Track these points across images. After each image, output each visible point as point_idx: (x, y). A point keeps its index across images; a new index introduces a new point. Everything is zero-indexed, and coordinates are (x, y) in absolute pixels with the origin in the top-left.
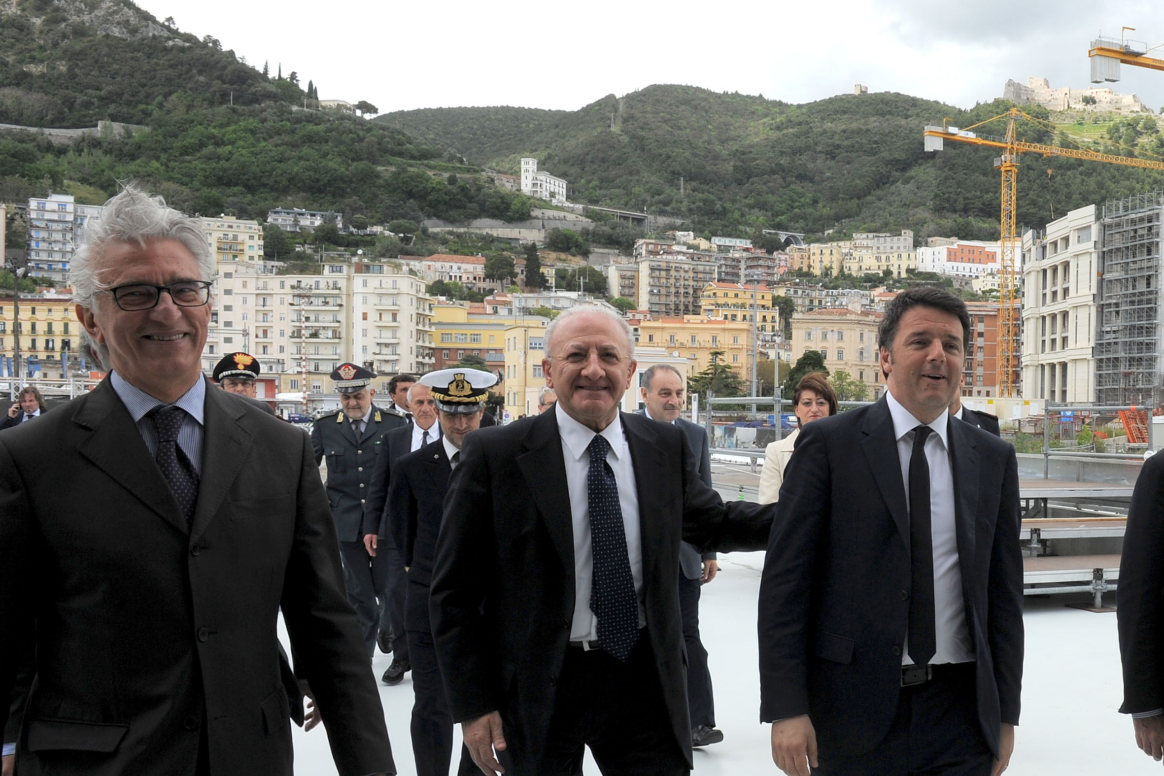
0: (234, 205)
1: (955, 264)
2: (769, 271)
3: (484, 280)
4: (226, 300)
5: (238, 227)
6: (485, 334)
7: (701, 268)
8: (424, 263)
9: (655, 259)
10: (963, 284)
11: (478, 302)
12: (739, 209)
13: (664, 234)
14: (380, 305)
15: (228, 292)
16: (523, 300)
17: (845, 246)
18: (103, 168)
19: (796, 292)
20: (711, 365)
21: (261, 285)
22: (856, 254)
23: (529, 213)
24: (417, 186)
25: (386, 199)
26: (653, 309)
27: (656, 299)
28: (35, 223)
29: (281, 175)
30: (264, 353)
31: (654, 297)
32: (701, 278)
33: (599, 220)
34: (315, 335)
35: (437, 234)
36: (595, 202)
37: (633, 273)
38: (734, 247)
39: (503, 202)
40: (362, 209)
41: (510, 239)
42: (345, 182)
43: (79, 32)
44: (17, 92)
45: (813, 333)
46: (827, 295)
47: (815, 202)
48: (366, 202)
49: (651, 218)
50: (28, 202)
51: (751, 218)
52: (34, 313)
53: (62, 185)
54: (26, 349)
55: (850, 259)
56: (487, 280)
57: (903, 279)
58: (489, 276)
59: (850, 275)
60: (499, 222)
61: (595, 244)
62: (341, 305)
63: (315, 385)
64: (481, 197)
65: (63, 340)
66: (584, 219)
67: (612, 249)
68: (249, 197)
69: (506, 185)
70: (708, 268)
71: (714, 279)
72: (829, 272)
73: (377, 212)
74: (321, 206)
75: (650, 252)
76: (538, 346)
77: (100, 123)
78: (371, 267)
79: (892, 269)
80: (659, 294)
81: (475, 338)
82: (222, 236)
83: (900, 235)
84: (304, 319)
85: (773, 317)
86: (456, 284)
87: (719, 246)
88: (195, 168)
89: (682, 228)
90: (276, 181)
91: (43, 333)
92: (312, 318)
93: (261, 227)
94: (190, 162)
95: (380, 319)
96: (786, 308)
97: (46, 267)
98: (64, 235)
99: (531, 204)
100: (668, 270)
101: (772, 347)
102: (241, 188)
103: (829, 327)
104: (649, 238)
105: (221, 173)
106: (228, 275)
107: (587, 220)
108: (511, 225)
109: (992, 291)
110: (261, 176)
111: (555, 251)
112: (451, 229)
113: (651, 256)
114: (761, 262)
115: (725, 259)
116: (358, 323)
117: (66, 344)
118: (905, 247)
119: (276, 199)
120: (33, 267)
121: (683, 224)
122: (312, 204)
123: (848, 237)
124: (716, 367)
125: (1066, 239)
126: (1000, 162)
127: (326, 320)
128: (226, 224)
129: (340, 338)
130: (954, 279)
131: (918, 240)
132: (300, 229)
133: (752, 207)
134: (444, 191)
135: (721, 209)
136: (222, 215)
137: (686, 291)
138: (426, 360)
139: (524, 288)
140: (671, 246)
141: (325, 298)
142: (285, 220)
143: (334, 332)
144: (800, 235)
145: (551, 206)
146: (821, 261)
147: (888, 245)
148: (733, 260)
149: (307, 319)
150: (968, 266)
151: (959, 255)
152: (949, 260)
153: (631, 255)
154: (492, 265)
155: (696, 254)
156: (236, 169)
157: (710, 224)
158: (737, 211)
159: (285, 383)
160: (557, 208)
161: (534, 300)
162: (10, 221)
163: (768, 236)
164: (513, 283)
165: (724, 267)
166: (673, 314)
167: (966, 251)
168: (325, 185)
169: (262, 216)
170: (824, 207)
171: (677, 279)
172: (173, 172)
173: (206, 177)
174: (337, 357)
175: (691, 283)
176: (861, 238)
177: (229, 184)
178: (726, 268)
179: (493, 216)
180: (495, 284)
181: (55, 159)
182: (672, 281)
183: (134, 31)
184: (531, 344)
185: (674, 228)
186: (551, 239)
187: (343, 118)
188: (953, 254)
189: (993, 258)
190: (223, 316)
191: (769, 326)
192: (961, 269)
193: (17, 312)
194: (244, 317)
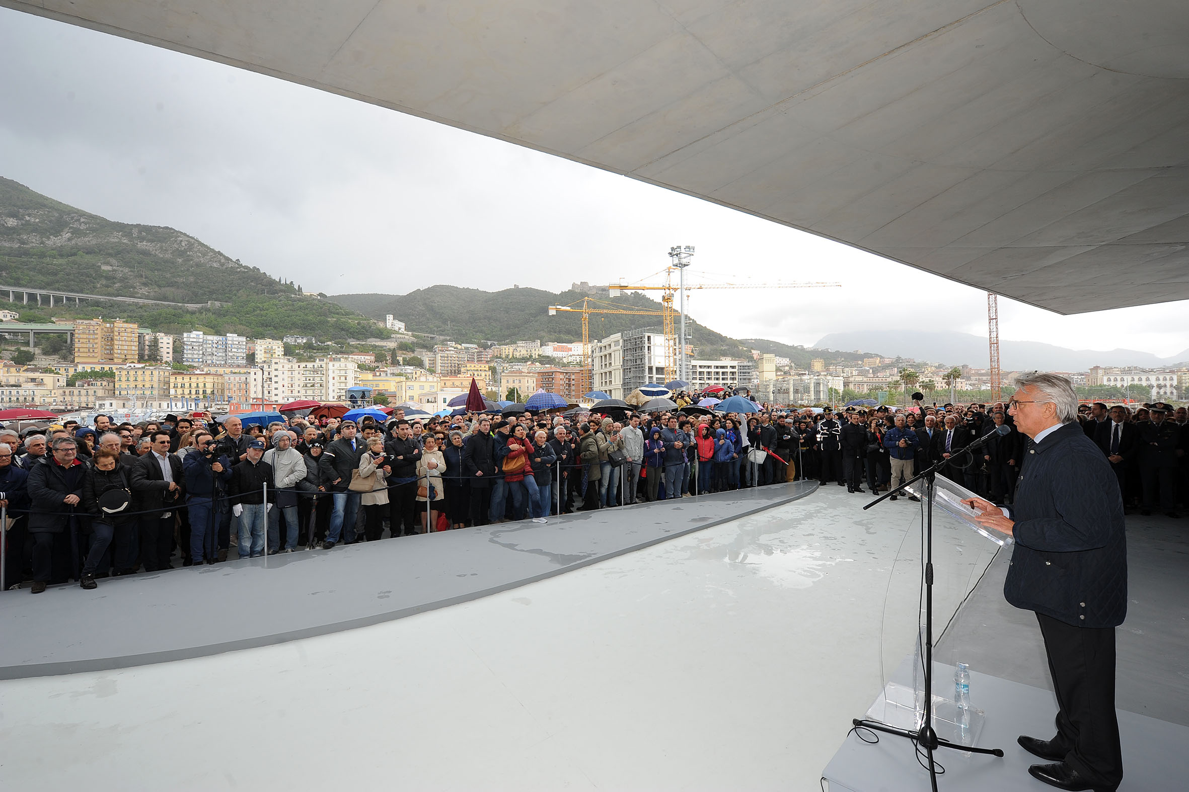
0: (270, 334)
1: (556, 352)
2: (486, 357)
3: (374, 363)
4: (276, 373)
5: (272, 343)
6: (381, 384)
7: (460, 356)
8: (353, 357)
9: (442, 353)
10: (560, 360)
11: (374, 372)
12: (472, 333)
13: (443, 343)
14: (340, 373)
15: (276, 370)
16: (391, 370)
17: (514, 346)
18: (213, 321)
19: (497, 364)
21: (288, 366)
22: (518, 349)
23: (390, 336)
24: (345, 326)
25: (332, 331)
26: (443, 373)
28: (186, 343)
29: (289, 322)
31: (443, 368)
32: (460, 360)
33: (418, 338)
34: (313, 386)
35: (354, 345)
36: (414, 331)
37: (434, 359)
38: (471, 348)
39: (379, 332)
40: (323, 335)
41: (383, 346)
42: (315, 325)
43: (198, 265)
44: (173, 289)
45: (509, 380)
46: (510, 365)
47: (501, 330)
48: (324, 332)
49: (437, 337)
50: (183, 334)
51: (477, 336)
52: (190, 379)
54: (187, 394)
55: (516, 351)
56: (376, 363)
57: (537, 359)
58: (377, 361)
59: (517, 357)
60: (378, 340)
61: (417, 348)
62: (323, 374)
64: (371, 330)
65: (203, 390)
66: (412, 338)
67: (424, 349)
68: (275, 331)
69: (381, 325)
70: (463, 356)
71: (466, 360)
72: (509, 356)
73: (329, 336)
74: (306, 334)
75: (439, 350)
76: (411, 389)
77: (209, 302)
78: (336, 359)
79: (532, 355)
81: (377, 386)
82: (266, 347)
83: (535, 342)
84: (307, 380)
85: (489, 374)
86: (366, 364)
87: (465, 347)
88: (252, 320)
89: (450, 341)
90: (286, 325)
92: (312, 379)
93: (282, 343)
94: (249, 317)
95: (340, 379)
96: (493, 370)
97: (191, 360)
98: (199, 348)
99: (391, 332)
100: (448, 357)
101: (489, 386)
102: (272, 328)
103: (515, 378)
104: (438, 345)
105: (263, 322)
106: (276, 363)
108: (383, 341)
109: (571, 362)
110: (280, 323)
111: (401, 351)
112: (359, 343)
113: (440, 352)
114: (483, 353)
115: (469, 352)
116: (331, 381)
117: (204, 392)
118: (537, 346)
119: (286, 332)
120: (186, 360)
121: (450, 339)
122: (302, 334)
123: (514, 343)
125: (610, 345)
127: (317, 380)
128: (267, 342)
129: (323, 387)
130: (556, 359)
131: (542, 343)
132: (298, 343)
133: (477, 332)
134: (356, 328)
135: (464, 333)
136: (265, 339)
137: (455, 365)
139: (391, 365)
140: (447, 348)
141: (317, 371)
142: (291, 340)
143: (321, 384)
144: (496, 343)
145: (399, 333)
146: (505, 352)
147: (531, 346)
148: (472, 352)
149: (309, 380)
150: (561, 353)
151: (558, 349)
152: (554, 351)
153: (432, 351)
154: (377, 356)
155: (458, 351)
156: (269, 320)
157: (461, 339)
160: (401, 334)
161: (396, 370)
162: (175, 342)
163: (484, 343)
164: (386, 363)
165: (468, 355)
167: (560, 347)
168: (307, 326)
169: (281, 339)
170: (505, 331)
171: (451, 361)
173: (257, 323)
174: (322, 394)
175: (457, 362)
176: (520, 343)
177: (267, 326)
179: (376, 337)
180: (379, 364)
181: (191, 316)
182: (449, 362)
183: (222, 265)
184: (408, 388)
185: (447, 341)
186: (399, 346)
187: (314, 299)
188: (555, 348)
189: (570, 350)
190: (274, 379)
191: (488, 378)
192: (559, 354)
193: (183, 380)
194: (283, 380)
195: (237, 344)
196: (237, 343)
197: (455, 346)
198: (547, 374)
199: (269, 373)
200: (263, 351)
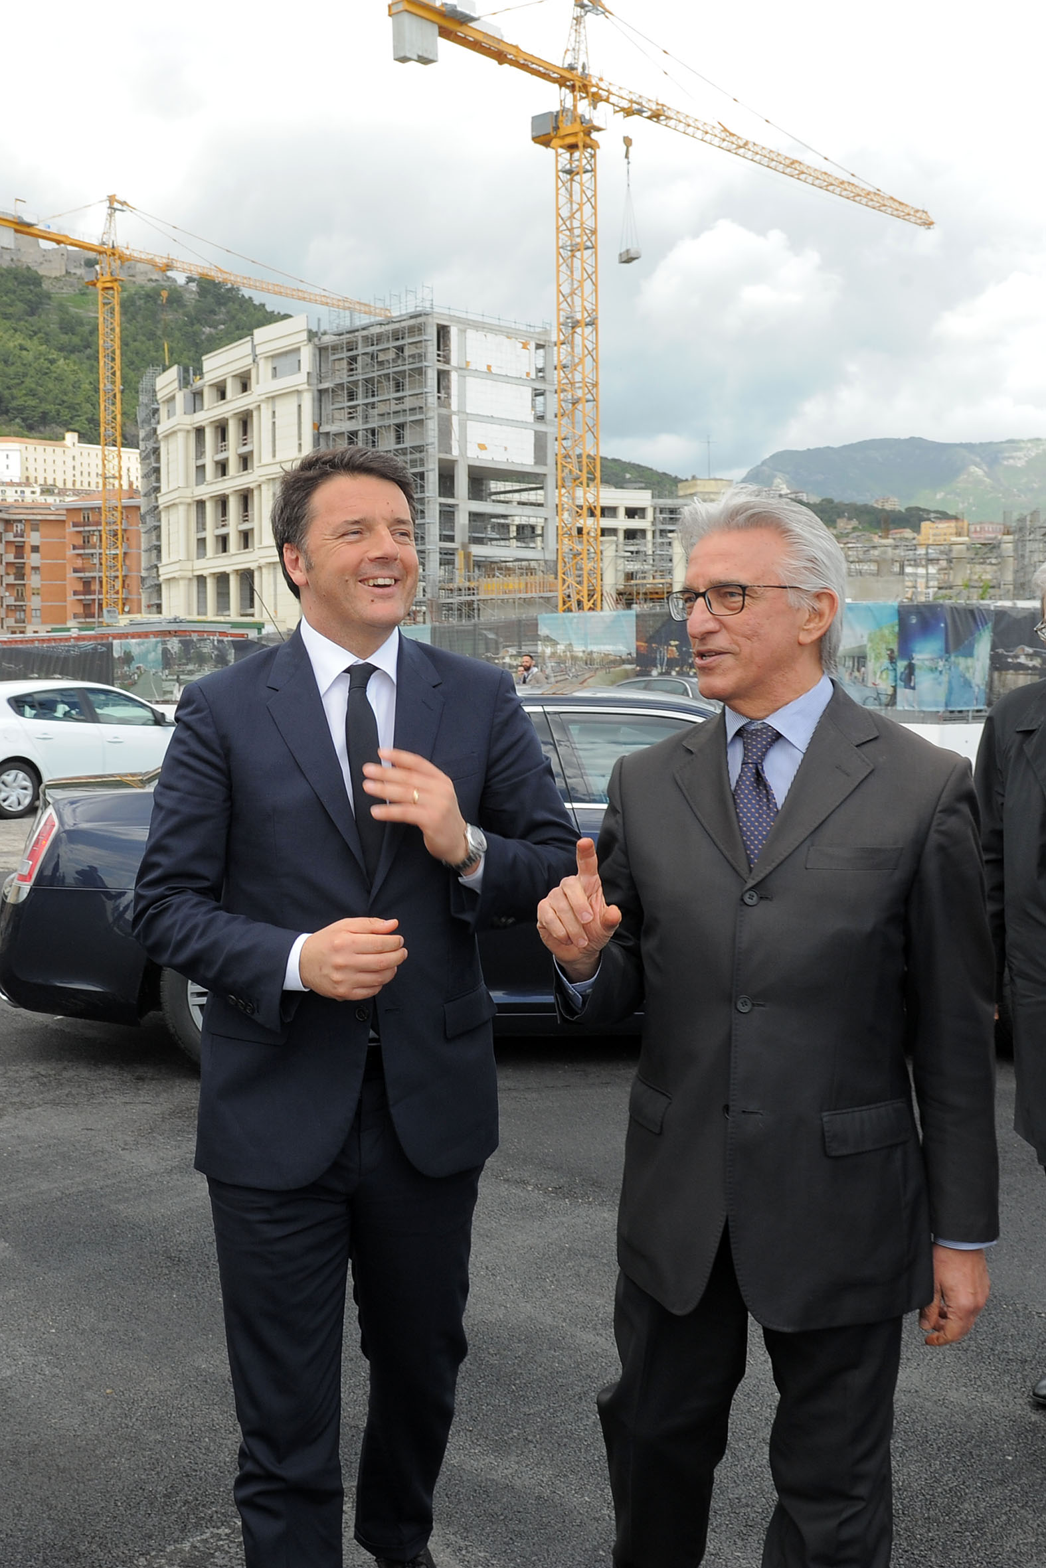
125: (245, 376)
126: (94, 274)
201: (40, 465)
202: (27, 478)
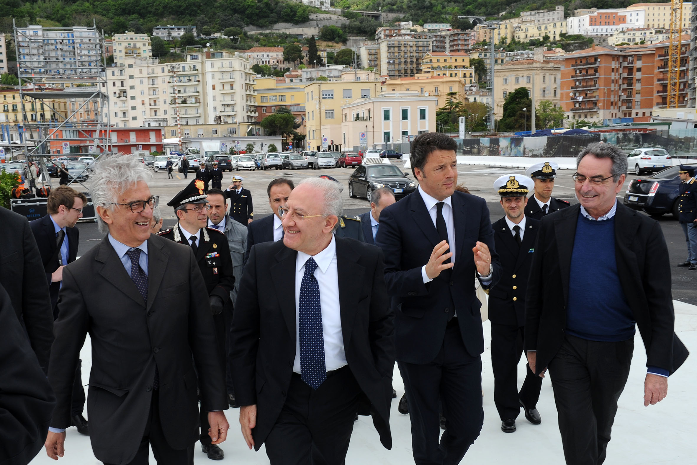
0: (133, 26)
1: (595, 27)
2: (465, 43)
3: (283, 63)
4: (131, 82)
5: (136, 38)
6: (288, 95)
7: (421, 44)
8: (246, 54)
9: (390, 40)
10: (602, 41)
11: (280, 77)
12: (441, 4)
13: (393, 23)
14: (223, 79)
15: (131, 77)
16: (309, 73)
17: (515, 22)
18: (58, 9)
19: (485, 55)
20: (448, 103)
21: (150, 71)
22: (523, 27)
23: (308, 17)
24: (239, 5)
25: (221, 15)
26: (391, 74)
27: (392, 67)
28: (22, 44)
29: (159, 5)
30: (155, 115)
31: (390, 66)
32: (421, 50)
33: (352, 18)
34: (184, 102)
35: (253, 35)
36: (347, 8)
37: (377, 51)
38: (439, 29)
39: (292, 11)
40: (207, 23)
41: (297, 35)
42: (196, 6)
45: (509, 79)
46: (507, 56)
48: (210, 18)
49: (384, 15)
51: (449, 9)
53: (36, 21)
54: (21, 121)
55: (519, 30)
56: (285, 62)
57: (558, 41)
58: (286, 59)
59: (519, 42)
60: (289, 25)
61: (350, 34)
62: (199, 81)
63: (186, 133)
64: (278, 9)
65: (41, 114)
66: (342, 18)
67: (361, 36)
68: (142, 20)
70: (425, 43)
71: (430, 50)
72: (505, 41)
73: (216, 24)
74: (183, 23)
75: (387, 36)
76: (328, 96)
78: (216, 54)
79: (549, 35)
80: (394, 64)
81: (282, 98)
82: (127, 45)
83: (555, 10)
84: (176, 92)
85: (471, 74)
86: (266, 66)
87: (429, 30)
88: (110, 5)
89: (404, 20)
90: (156, 9)
91: (29, 110)
92: (182, 91)
93: (149, 38)
95: (223, 88)
96: (478, 66)
97: (30, 71)
98: (38, 50)
99: (309, 11)
100: (399, 47)
101: (471, 94)
102: (136, 15)
103: (520, 74)
104: (385, 26)
105: (124, 6)
106: (130, 66)
107: (344, 18)
108: (297, 26)
110: (148, 7)
111: (325, 41)
112: (261, 31)
113: (388, 38)
114: (460, 37)
115: (436, 36)
116: (210, 92)
117: (43, 116)
118: (558, 19)
119: (157, 21)
120: (23, 71)
121: (405, 17)
122: (178, 22)
123: (516, 15)
124: (451, 103)
127: (190, 92)
128: (129, 37)
129: (199, 103)
130: (595, 38)
131: (567, 12)
132: (172, 38)
134: (255, 7)
135: (429, 5)
136: (126, 32)
137: (411, 60)
138: (253, 114)
139: (308, 66)
140: (400, 30)
141: (189, 77)
142: (163, 33)
143: (196, 99)
144: (482, 18)
145: (322, 11)
146: (499, 34)
147: (546, 18)
148: (441, 37)
149: (179, 91)
150: (605, 27)
151: (598, 20)
152: (591, 24)
153: (374, 39)
154: (288, 52)
155: (417, 35)
156: (133, 3)
157: (423, 15)
158: (439, 5)
159: (168, 132)
160: (325, 12)
161: (317, 72)
162: (8, 44)
163: (461, 20)
164: (301, 63)
165: (435, 42)
166: (403, 76)
167: (603, 17)
168: (184, 9)
169: (150, 32)
171: (405, 53)
172: (97, 8)
173: (116, 10)
174: (198, 115)
175: (415, 54)
176: (526, 15)
177: (129, 14)
178: (437, 43)
179: (286, 21)
180: (290, 65)
181: (31, 5)
182: (402, 54)
184: (323, 95)
185: (399, 20)
186: (322, 33)
188: (594, 20)
189: (623, 20)
190: (130, 93)
191: (468, 80)
192: (599, 30)
193: (14, 98)
194: (142, 93)
195: (87, 43)
196: (87, 41)
197: (412, 28)
198: (584, 61)
199: (122, 83)
200: (124, 51)
201: (656, 17)
202: (648, 25)
